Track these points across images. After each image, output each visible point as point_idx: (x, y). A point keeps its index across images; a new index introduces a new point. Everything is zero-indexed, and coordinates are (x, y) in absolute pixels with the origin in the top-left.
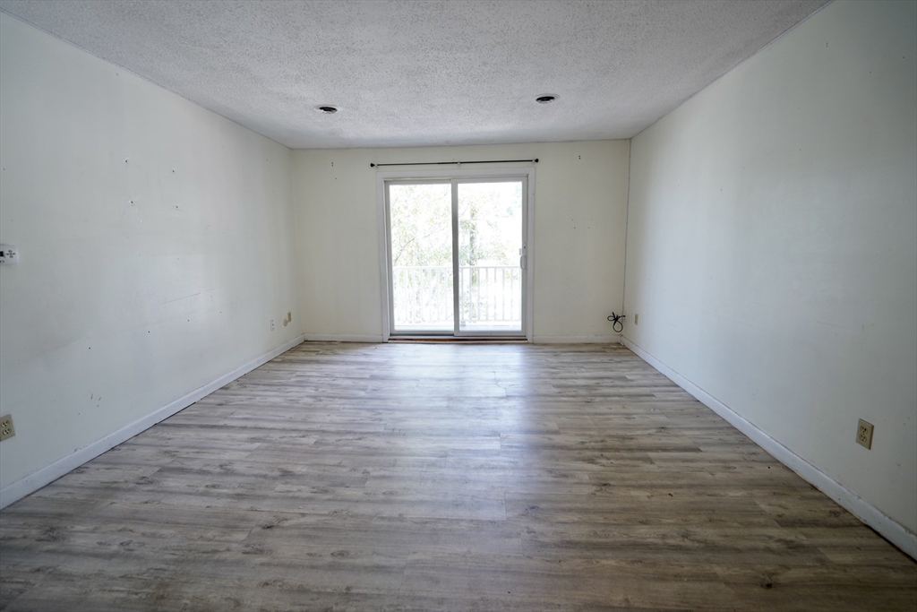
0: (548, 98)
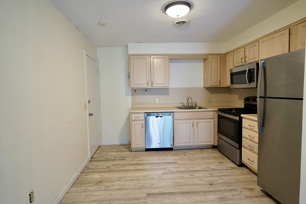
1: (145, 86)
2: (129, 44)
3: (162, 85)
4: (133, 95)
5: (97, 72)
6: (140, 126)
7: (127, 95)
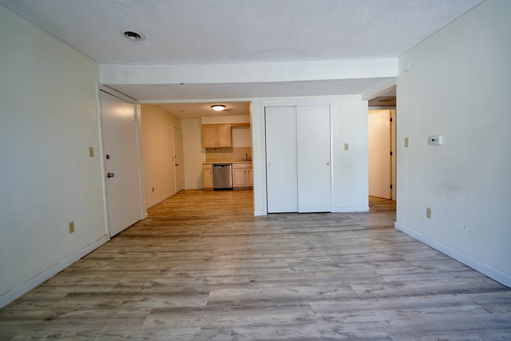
0: (135, 35)
1: (214, 146)
2: (202, 118)
3: (226, 146)
4: (206, 153)
5: (181, 136)
6: (209, 173)
7: (202, 153)
